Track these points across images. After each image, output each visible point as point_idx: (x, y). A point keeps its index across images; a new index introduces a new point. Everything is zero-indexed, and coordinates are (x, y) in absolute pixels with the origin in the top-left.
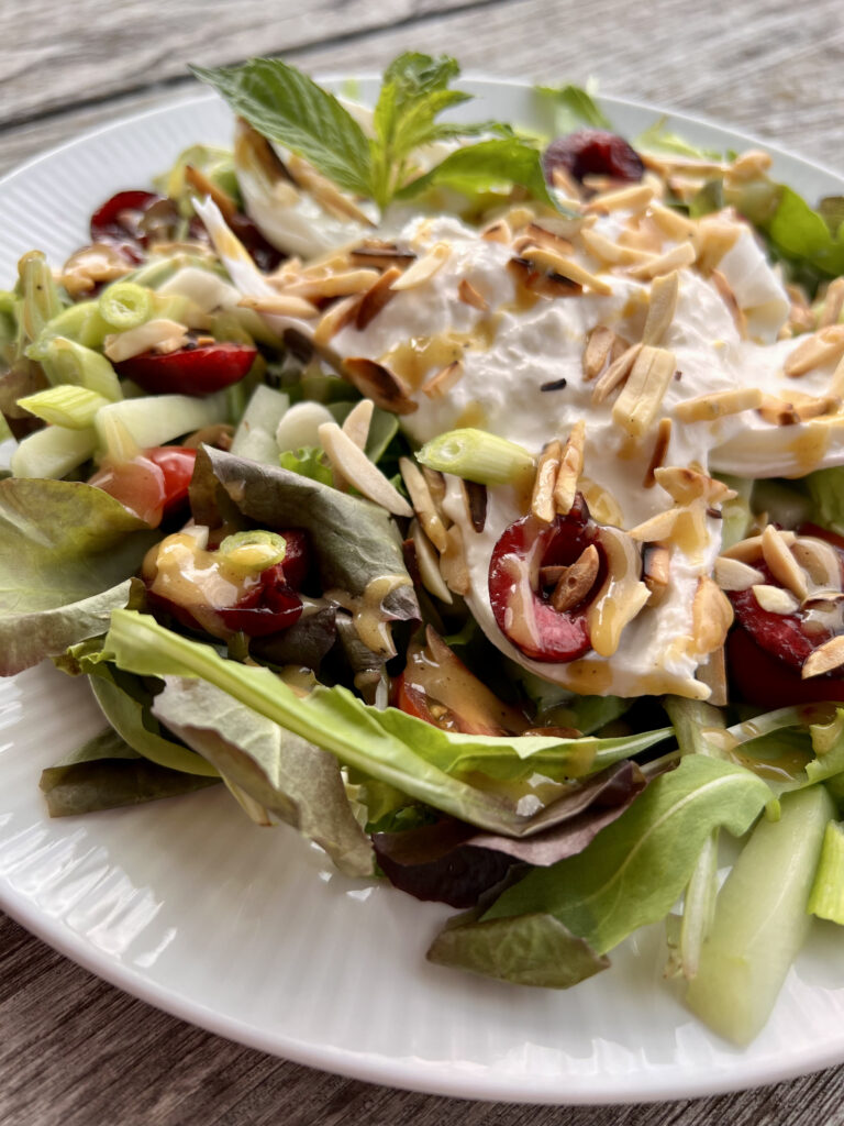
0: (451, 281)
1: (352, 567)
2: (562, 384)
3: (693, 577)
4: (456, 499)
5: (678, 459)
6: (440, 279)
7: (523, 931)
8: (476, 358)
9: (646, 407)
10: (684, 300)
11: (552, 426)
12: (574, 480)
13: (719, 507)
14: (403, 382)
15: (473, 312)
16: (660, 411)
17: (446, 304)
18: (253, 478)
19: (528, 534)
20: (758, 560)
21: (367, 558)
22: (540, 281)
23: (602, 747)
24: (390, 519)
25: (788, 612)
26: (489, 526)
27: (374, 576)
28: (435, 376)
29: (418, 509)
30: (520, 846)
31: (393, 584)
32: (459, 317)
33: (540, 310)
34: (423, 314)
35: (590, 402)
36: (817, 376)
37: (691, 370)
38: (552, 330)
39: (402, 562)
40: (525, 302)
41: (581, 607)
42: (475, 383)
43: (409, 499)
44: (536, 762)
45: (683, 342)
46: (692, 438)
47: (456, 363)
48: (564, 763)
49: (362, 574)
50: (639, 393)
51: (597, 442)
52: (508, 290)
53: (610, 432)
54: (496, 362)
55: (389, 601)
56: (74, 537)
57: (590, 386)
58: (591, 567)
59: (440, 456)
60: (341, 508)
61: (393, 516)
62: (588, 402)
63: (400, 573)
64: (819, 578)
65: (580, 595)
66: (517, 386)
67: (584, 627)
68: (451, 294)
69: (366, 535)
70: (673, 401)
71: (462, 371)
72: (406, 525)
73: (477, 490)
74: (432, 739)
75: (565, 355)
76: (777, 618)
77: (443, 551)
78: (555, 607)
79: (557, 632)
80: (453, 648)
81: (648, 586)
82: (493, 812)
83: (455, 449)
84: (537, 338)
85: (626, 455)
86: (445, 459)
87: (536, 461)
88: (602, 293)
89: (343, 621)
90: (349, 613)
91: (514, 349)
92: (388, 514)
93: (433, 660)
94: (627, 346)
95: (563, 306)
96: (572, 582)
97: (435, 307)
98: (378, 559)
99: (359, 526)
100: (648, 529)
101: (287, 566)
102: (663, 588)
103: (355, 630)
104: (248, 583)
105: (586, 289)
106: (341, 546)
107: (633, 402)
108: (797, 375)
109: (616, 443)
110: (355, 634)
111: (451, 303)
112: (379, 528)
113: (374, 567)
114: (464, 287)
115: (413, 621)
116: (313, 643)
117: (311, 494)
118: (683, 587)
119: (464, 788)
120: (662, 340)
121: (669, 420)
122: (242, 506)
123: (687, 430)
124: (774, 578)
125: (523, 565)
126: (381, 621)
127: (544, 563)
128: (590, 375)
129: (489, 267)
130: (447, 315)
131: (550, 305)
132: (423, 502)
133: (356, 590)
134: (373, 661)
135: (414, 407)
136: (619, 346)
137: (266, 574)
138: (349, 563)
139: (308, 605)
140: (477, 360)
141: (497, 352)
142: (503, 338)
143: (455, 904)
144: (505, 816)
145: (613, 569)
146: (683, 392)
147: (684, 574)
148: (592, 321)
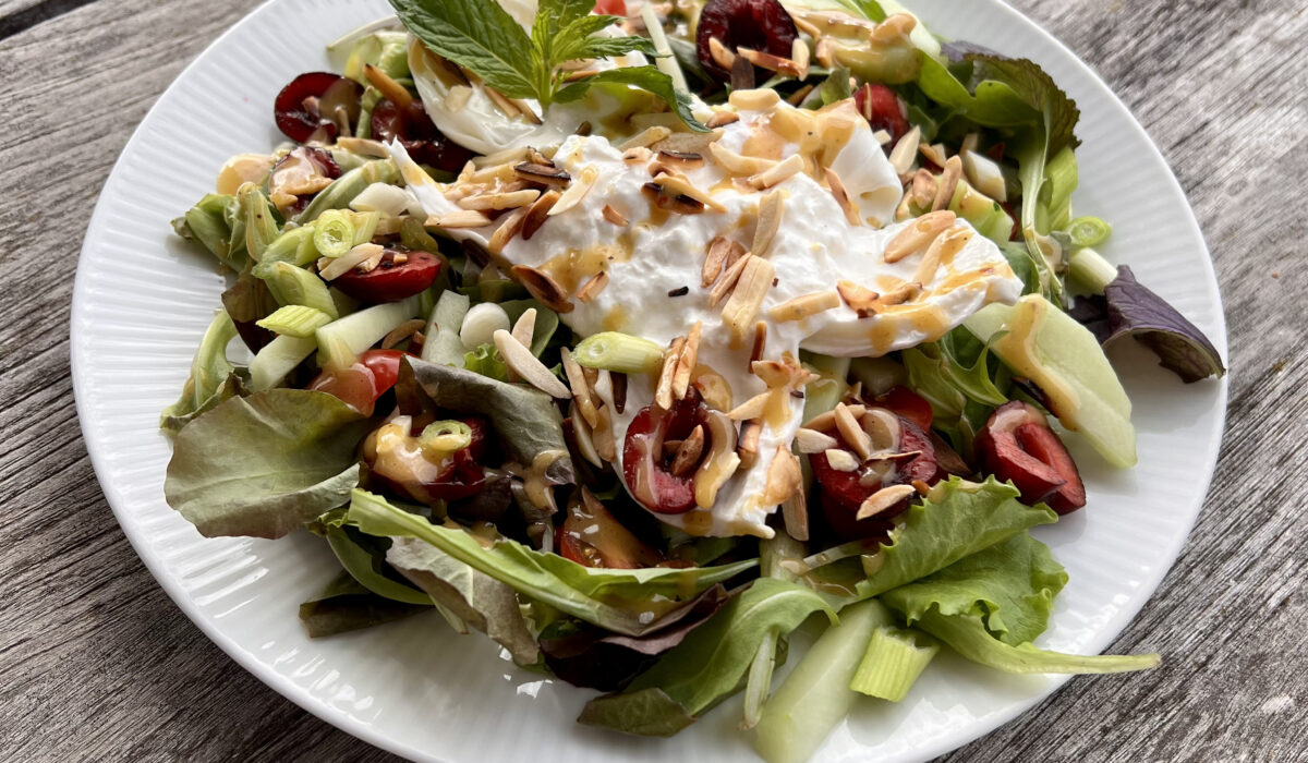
0: (598, 202)
1: (523, 445)
2: (685, 291)
3: (774, 447)
4: (604, 385)
5: (773, 351)
6: (588, 201)
7: (640, 699)
8: (618, 269)
9: (747, 312)
10: (788, 211)
11: (678, 324)
12: (688, 375)
13: (803, 389)
14: (560, 288)
15: (615, 228)
16: (758, 315)
17: (593, 223)
18: (444, 380)
19: (652, 419)
20: (833, 429)
21: (533, 437)
22: (669, 203)
23: (702, 573)
24: (552, 403)
25: (851, 470)
26: (628, 406)
27: (540, 451)
28: (587, 284)
29: (575, 393)
30: (637, 642)
31: (554, 457)
32: (604, 233)
33: (668, 228)
34: (576, 230)
35: (708, 306)
36: (911, 261)
37: (786, 276)
38: (676, 245)
39: (562, 438)
40: (659, 218)
41: (691, 472)
42: (618, 290)
43: (567, 384)
44: (652, 586)
45: (783, 251)
46: (783, 333)
47: (602, 274)
48: (675, 586)
49: (531, 449)
50: (741, 300)
51: (711, 339)
52: (643, 208)
53: (721, 331)
54: (634, 272)
55: (552, 469)
56: (309, 429)
57: (706, 292)
58: (697, 443)
59: (588, 355)
60: (512, 400)
61: (555, 399)
62: (703, 304)
63: (560, 448)
64: (879, 442)
65: (691, 463)
66: (650, 292)
67: (692, 488)
68: (598, 214)
69: (532, 419)
70: (772, 306)
71: (608, 279)
72: (565, 406)
73: (619, 378)
74: (577, 573)
75: (690, 264)
76: (842, 475)
77: (594, 427)
78: (671, 473)
79: (670, 492)
80: (603, 502)
81: (740, 456)
82: (621, 620)
83: (600, 349)
84: (666, 252)
85: (735, 345)
86: (592, 358)
87: (665, 355)
88: (719, 211)
89: (516, 486)
90: (521, 480)
91: (649, 261)
92: (550, 399)
93: (588, 513)
94: (742, 253)
95: (687, 225)
96: (685, 453)
97: (585, 224)
98: (542, 438)
99: (527, 412)
100: (743, 410)
101: (473, 447)
102: (752, 456)
103: (526, 494)
104: (445, 463)
105: (706, 207)
106: (512, 430)
107: (737, 308)
108: (892, 261)
109: (726, 339)
110: (525, 496)
111: (598, 221)
112: (544, 412)
113: (540, 444)
114: (607, 211)
115: (570, 485)
116: (495, 504)
117: (490, 389)
118: (765, 455)
119: (598, 605)
120: (765, 252)
121: (763, 322)
122: (437, 400)
123: (779, 327)
124: (845, 443)
125: (648, 442)
126: (545, 486)
127: (666, 439)
128: (707, 284)
129: (627, 191)
130: (595, 232)
131: (678, 222)
132: (579, 387)
133: (526, 463)
134: (540, 517)
135: (571, 307)
136: (735, 252)
137: (457, 454)
138: (520, 441)
139: (489, 474)
140: (620, 269)
141: (635, 263)
142: (640, 251)
143: (601, 690)
144: (629, 623)
145: (716, 442)
146: (778, 296)
147: (767, 445)
148: (711, 235)
